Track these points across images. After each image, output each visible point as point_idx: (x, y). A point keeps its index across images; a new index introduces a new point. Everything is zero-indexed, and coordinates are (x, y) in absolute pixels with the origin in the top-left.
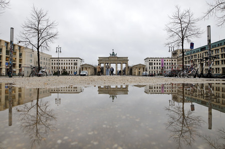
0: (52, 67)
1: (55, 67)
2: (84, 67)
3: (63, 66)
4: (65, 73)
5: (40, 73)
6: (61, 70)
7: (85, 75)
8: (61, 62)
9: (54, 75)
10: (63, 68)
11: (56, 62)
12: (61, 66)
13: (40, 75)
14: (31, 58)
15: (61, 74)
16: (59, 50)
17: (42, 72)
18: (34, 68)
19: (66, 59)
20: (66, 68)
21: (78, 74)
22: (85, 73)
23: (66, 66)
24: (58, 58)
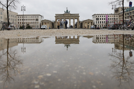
0: (18, 23)
1: (20, 22)
2: (44, 22)
3: (27, 21)
4: (29, 27)
5: (9, 27)
6: (25, 25)
7: (44, 29)
8: (25, 18)
9: (20, 29)
10: (27, 23)
11: (21, 18)
12: (25, 21)
13: (9, 29)
14: (1, 16)
15: (25, 28)
16: (23, 9)
17: (11, 26)
18: (5, 23)
19: (29, 16)
20: (29, 23)
21: (39, 27)
22: (44, 27)
23: (29, 21)
24: (23, 15)
